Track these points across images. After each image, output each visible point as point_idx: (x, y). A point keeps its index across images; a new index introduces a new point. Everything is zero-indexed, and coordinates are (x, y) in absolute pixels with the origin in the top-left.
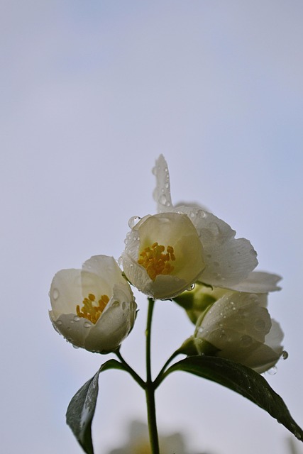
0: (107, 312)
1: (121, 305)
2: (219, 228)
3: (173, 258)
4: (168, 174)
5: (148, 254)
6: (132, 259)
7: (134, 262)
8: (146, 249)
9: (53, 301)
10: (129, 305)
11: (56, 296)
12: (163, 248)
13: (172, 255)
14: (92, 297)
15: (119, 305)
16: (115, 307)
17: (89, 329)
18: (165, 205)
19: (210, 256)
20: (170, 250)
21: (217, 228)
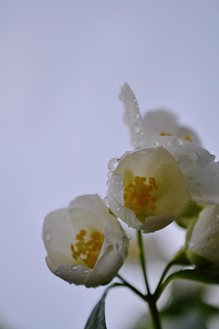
0: (103, 257)
1: (115, 248)
2: (197, 154)
3: (156, 188)
4: (137, 104)
5: (131, 189)
6: (118, 203)
7: (120, 205)
8: (129, 185)
9: (47, 244)
10: (122, 242)
11: (48, 238)
12: (144, 179)
13: (155, 185)
14: (83, 233)
15: (113, 249)
16: (109, 252)
17: (88, 275)
18: (139, 134)
19: (190, 178)
20: (152, 180)
21: (195, 154)
